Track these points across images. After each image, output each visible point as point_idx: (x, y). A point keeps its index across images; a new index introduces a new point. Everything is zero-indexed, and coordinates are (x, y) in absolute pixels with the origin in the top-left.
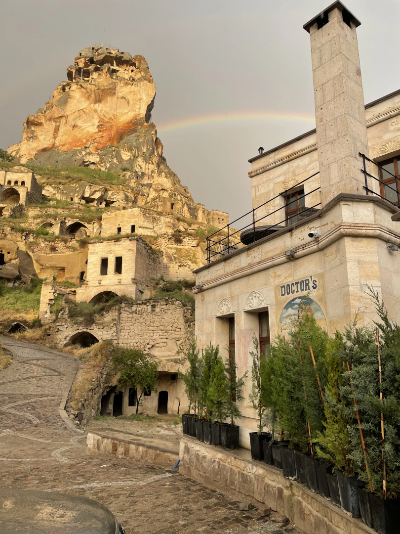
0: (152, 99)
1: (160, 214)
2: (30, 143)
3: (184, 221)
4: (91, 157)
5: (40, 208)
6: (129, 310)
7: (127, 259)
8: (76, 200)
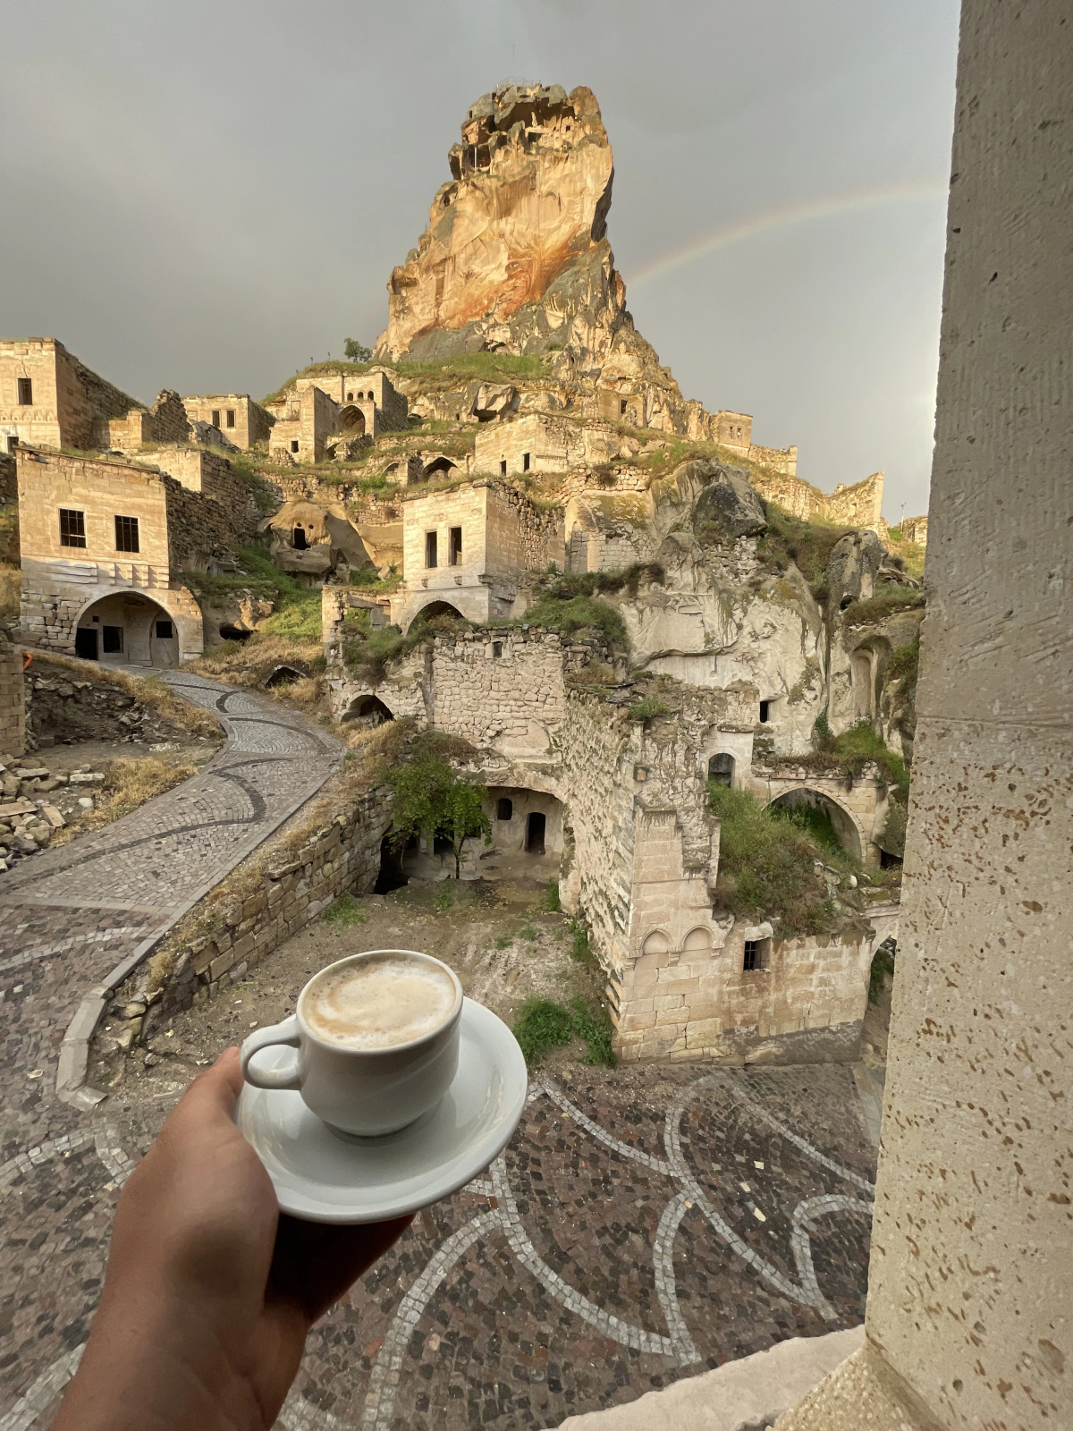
0: (605, 185)
1: (581, 423)
2: (401, 322)
3: (632, 435)
4: (497, 332)
5: (398, 438)
6: (448, 652)
7: (471, 531)
8: (464, 417)
